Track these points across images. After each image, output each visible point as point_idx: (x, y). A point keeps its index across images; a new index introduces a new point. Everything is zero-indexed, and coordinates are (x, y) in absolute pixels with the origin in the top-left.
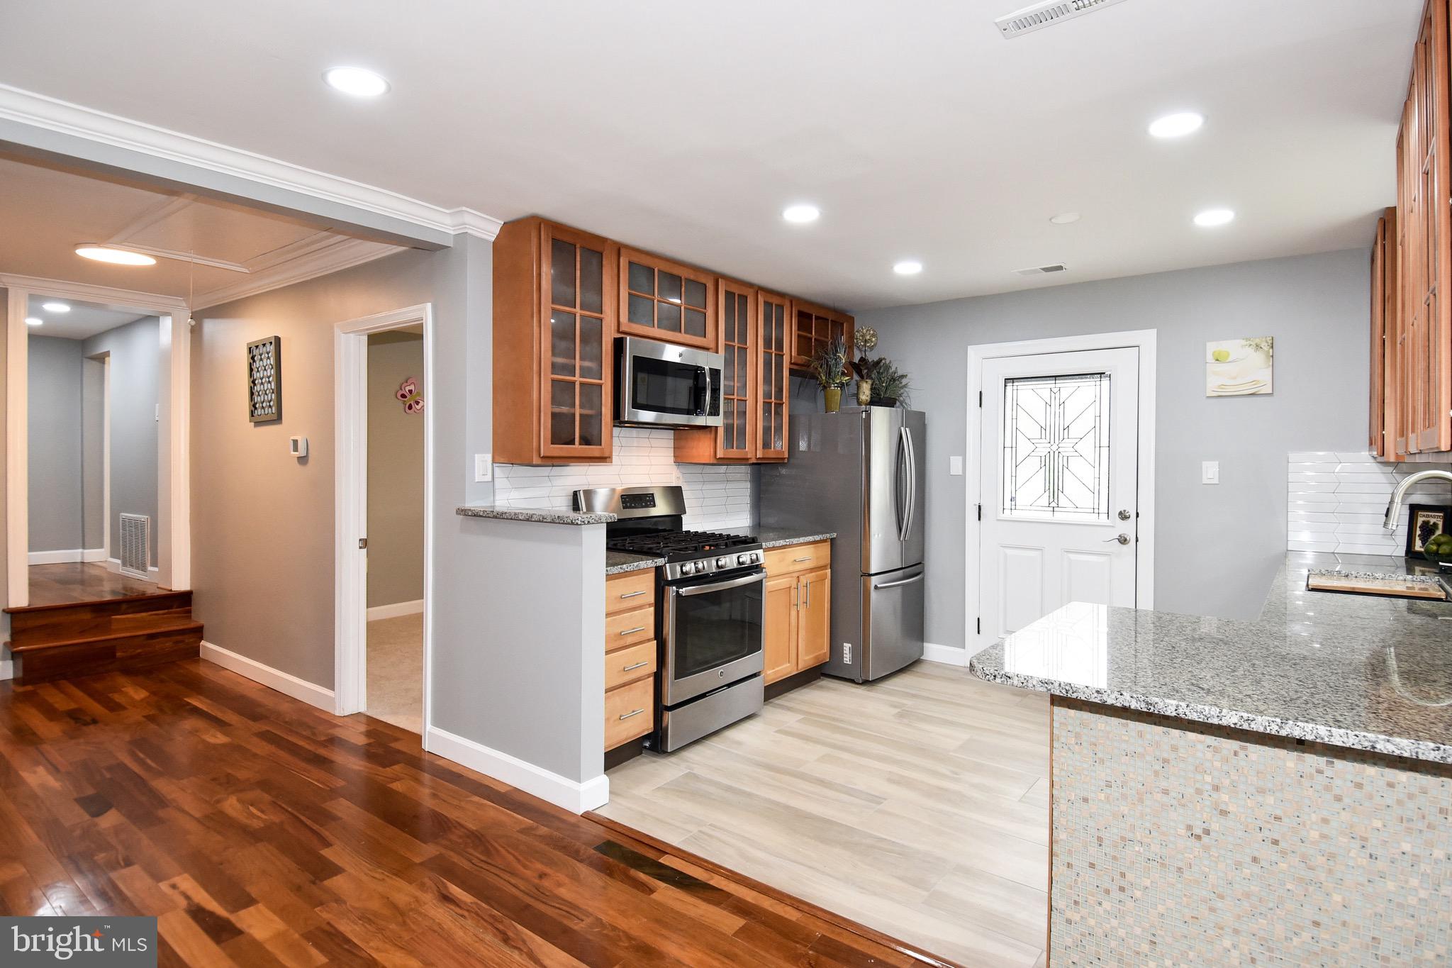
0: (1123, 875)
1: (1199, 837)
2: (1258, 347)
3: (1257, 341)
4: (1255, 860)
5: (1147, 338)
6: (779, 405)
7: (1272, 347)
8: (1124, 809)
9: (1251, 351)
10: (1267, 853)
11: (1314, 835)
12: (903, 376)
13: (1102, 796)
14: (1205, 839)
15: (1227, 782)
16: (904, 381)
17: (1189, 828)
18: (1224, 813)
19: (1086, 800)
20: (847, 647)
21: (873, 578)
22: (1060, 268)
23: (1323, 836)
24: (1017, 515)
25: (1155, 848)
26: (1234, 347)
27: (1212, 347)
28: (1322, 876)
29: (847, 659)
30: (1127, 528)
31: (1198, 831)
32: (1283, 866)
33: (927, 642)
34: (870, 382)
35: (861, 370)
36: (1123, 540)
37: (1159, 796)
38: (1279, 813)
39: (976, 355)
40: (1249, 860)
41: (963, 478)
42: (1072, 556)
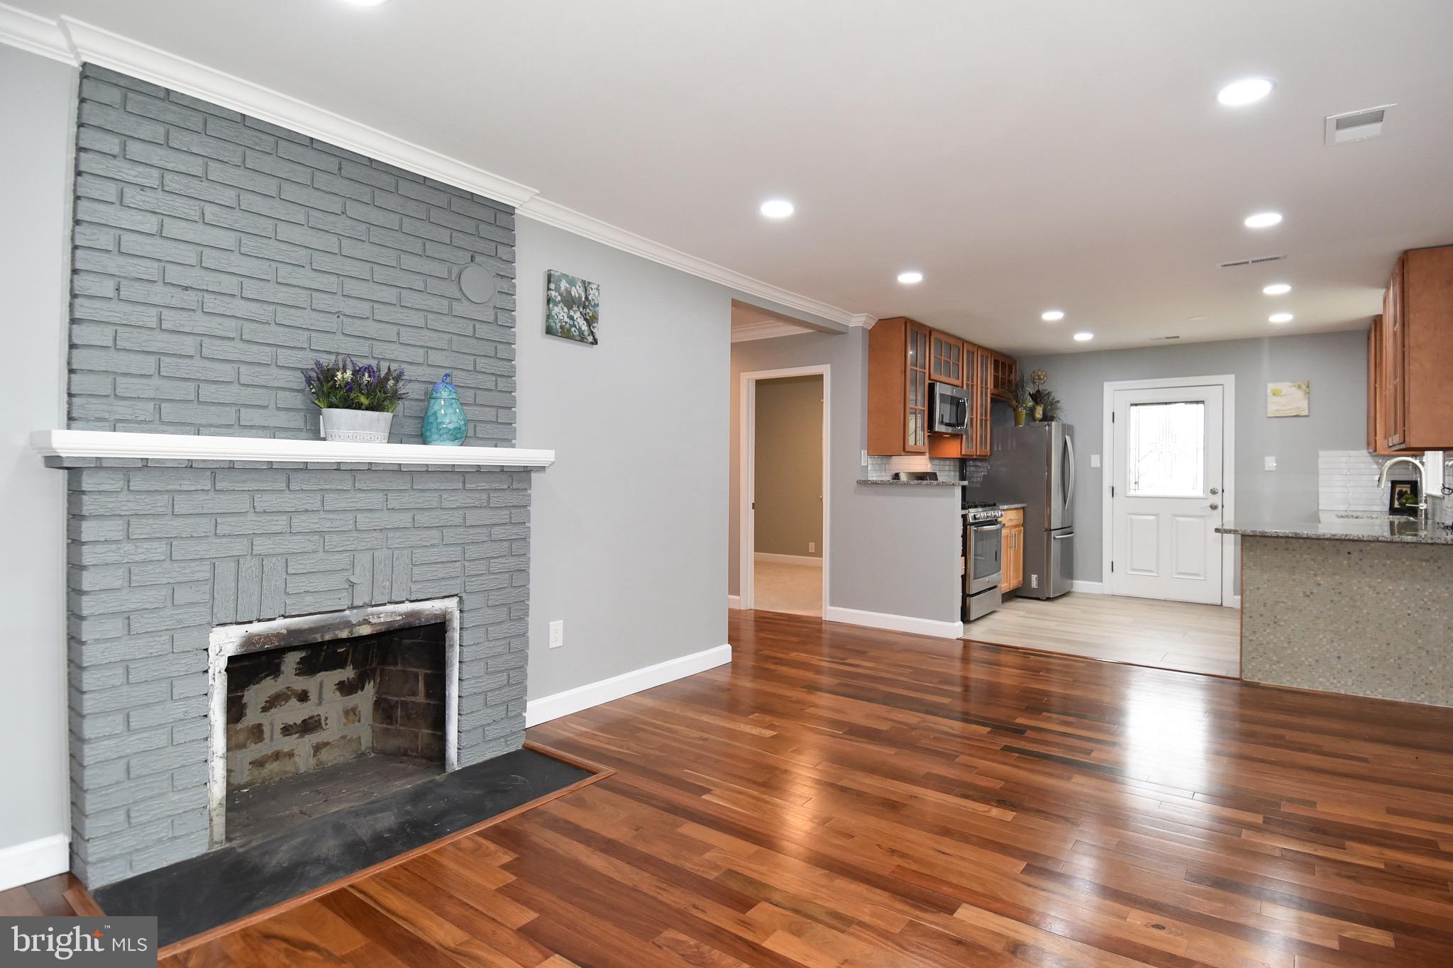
0: (1276, 617)
1: (1308, 596)
2: (1299, 387)
3: (1299, 383)
4: (1332, 601)
5: (1229, 380)
6: (986, 420)
7: (1308, 387)
8: (1276, 590)
9: (1294, 389)
10: (1336, 598)
11: (1355, 588)
12: (1058, 402)
13: (1266, 586)
14: (1311, 596)
15: (1320, 572)
16: (1058, 405)
17: (1304, 593)
18: (1319, 585)
19: (1258, 589)
20: (1034, 577)
21: (1052, 532)
22: (1178, 337)
23: (1359, 588)
24: (1139, 493)
25: (1290, 603)
26: (1285, 387)
27: (1271, 386)
28: (1358, 603)
29: (1034, 584)
30: (1216, 500)
31: (1308, 594)
32: (1343, 602)
33: (1078, 580)
34: (1043, 406)
35: (1037, 399)
36: (1214, 507)
37: (1290, 582)
38: (1341, 581)
39: (1109, 388)
40: (1329, 601)
41: (1100, 470)
42: (1178, 519)
